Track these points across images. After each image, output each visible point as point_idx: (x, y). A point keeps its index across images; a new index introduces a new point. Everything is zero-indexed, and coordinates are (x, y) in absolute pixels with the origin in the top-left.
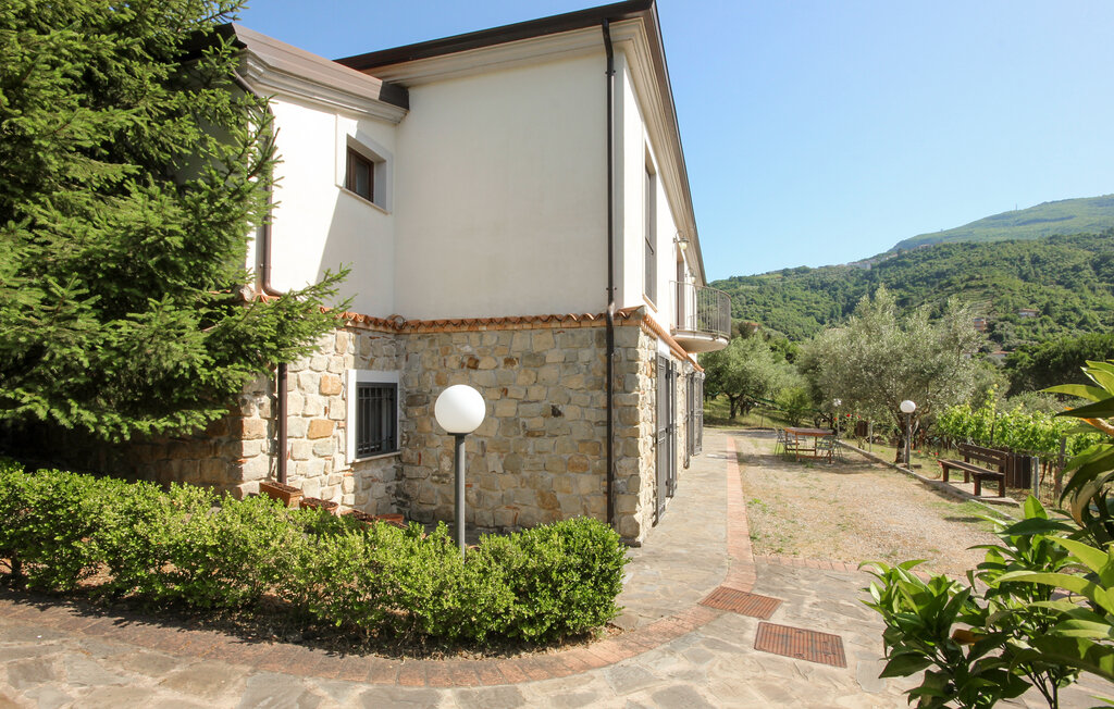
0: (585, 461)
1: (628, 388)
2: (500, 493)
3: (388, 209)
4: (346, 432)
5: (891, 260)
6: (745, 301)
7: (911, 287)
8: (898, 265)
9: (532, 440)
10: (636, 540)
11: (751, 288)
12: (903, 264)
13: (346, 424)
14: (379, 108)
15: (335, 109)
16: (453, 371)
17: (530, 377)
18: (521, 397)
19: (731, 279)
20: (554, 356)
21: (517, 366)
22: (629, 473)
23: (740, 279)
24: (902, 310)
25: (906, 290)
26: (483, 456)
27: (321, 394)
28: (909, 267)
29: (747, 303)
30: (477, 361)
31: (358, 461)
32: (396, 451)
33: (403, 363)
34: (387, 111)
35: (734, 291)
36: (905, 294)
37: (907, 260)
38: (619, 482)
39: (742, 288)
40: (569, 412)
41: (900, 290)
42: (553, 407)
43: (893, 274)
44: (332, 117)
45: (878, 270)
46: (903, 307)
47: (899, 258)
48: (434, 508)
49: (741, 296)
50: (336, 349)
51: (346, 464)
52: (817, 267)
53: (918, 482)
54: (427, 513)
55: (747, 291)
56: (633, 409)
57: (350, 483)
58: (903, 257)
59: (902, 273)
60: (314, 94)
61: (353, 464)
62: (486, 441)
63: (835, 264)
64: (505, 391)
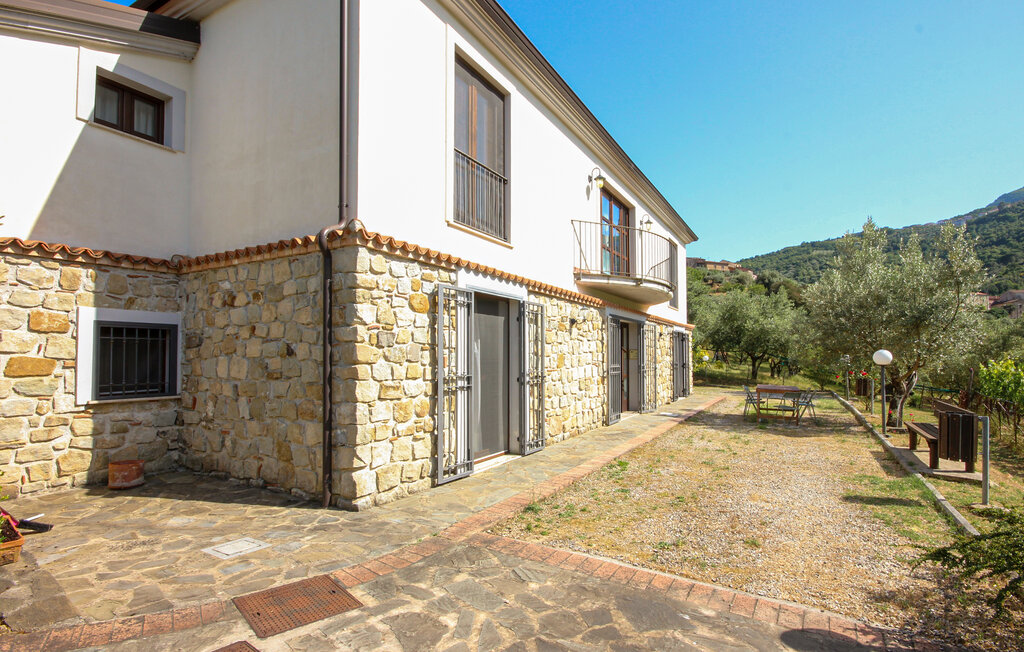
0: (312, 407)
1: (348, 321)
2: (249, 442)
3: (174, 146)
4: (76, 371)
5: (990, 215)
6: (818, 266)
7: (1015, 243)
8: (999, 220)
9: (273, 382)
10: (354, 502)
11: (825, 252)
12: (1006, 219)
13: (76, 363)
14: (141, 40)
15: (78, 41)
16: (217, 309)
17: (271, 313)
18: (264, 335)
19: (804, 245)
20: (289, 289)
21: (262, 301)
22: (347, 422)
23: (813, 245)
24: (1004, 268)
25: (1010, 246)
26: (237, 400)
27: (30, 330)
28: (1013, 221)
29: (821, 268)
30: (234, 298)
31: (96, 402)
32: (175, 394)
33: (184, 304)
34: (164, 44)
35: (806, 256)
36: (1008, 250)
37: (1010, 214)
38: (339, 432)
39: (815, 253)
40: (301, 350)
41: (1002, 247)
42: (288, 345)
43: (993, 230)
44: (74, 50)
45: (975, 226)
46: (1005, 264)
47: (1000, 212)
48: (204, 455)
49: (814, 261)
50: (60, 286)
51: (76, 406)
52: (901, 227)
53: (880, 449)
54: (197, 460)
55: (819, 256)
56: (351, 345)
57: (86, 425)
58: (1005, 211)
59: (1004, 228)
60: (27, 23)
61: (88, 406)
62: (239, 383)
63: (923, 224)
64: (253, 329)
